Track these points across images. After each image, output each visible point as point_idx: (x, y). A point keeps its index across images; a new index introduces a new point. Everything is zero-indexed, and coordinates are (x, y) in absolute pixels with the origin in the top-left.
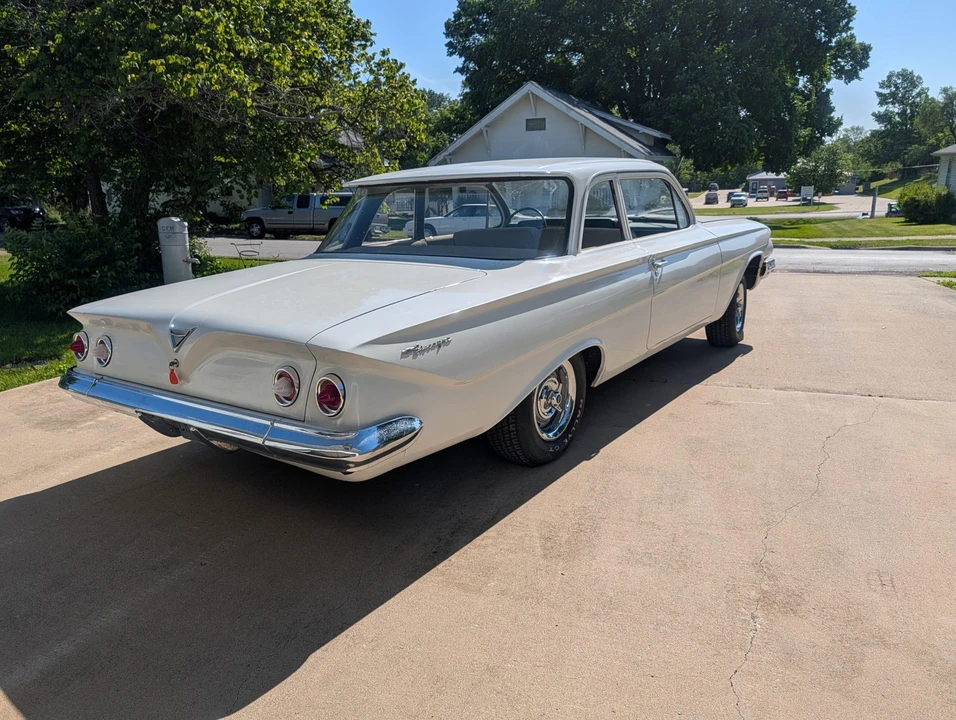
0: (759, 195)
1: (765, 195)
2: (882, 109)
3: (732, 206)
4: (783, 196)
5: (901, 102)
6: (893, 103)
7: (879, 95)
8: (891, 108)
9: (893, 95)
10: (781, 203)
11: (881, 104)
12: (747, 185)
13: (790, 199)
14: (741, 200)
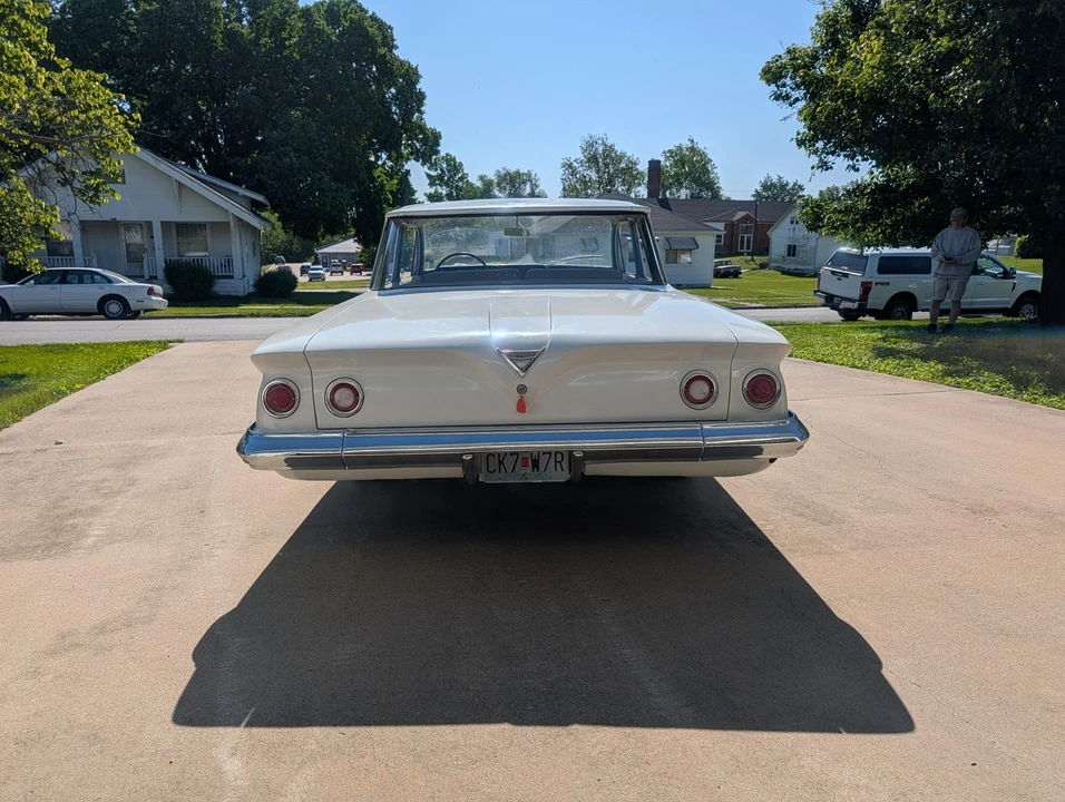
0: (334, 269)
1: (340, 269)
2: (432, 190)
3: (310, 280)
4: (356, 270)
5: (448, 186)
6: (441, 186)
7: (429, 176)
8: (440, 189)
9: (440, 177)
10: (356, 277)
11: (431, 184)
12: (316, 258)
13: (364, 273)
14: (319, 274)
